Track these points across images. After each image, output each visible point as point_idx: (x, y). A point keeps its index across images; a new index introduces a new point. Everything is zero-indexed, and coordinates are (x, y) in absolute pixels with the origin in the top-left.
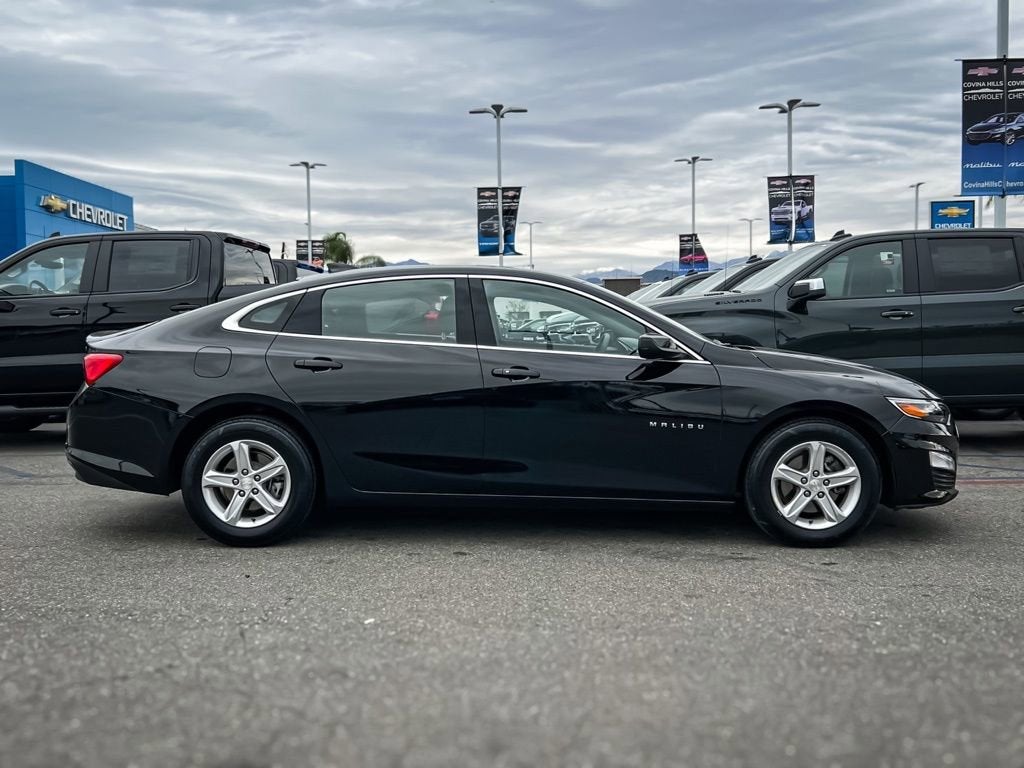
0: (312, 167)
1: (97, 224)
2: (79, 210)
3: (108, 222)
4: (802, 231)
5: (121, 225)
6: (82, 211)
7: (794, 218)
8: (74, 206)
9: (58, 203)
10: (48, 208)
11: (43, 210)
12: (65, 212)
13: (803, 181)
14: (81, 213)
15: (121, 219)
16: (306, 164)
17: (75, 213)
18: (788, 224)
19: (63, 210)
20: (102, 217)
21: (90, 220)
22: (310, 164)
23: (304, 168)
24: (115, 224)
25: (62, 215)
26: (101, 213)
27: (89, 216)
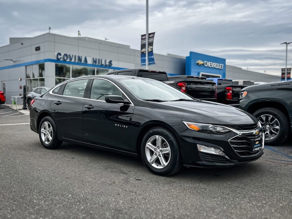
0: (289, 44)
1: (213, 67)
2: (207, 64)
3: (217, 66)
5: (221, 67)
6: (208, 64)
8: (206, 63)
9: (200, 62)
10: (198, 64)
11: (197, 65)
12: (203, 64)
14: (208, 65)
15: (221, 65)
16: (286, 43)
17: (206, 64)
19: (202, 64)
20: (215, 65)
21: (211, 66)
22: (288, 42)
23: (285, 45)
24: (219, 67)
25: (203, 66)
26: (215, 64)
27: (211, 65)
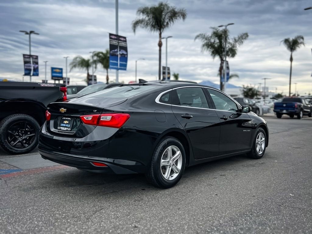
4: (35, 73)
7: (32, 68)
13: (35, 57)
18: (30, 70)
